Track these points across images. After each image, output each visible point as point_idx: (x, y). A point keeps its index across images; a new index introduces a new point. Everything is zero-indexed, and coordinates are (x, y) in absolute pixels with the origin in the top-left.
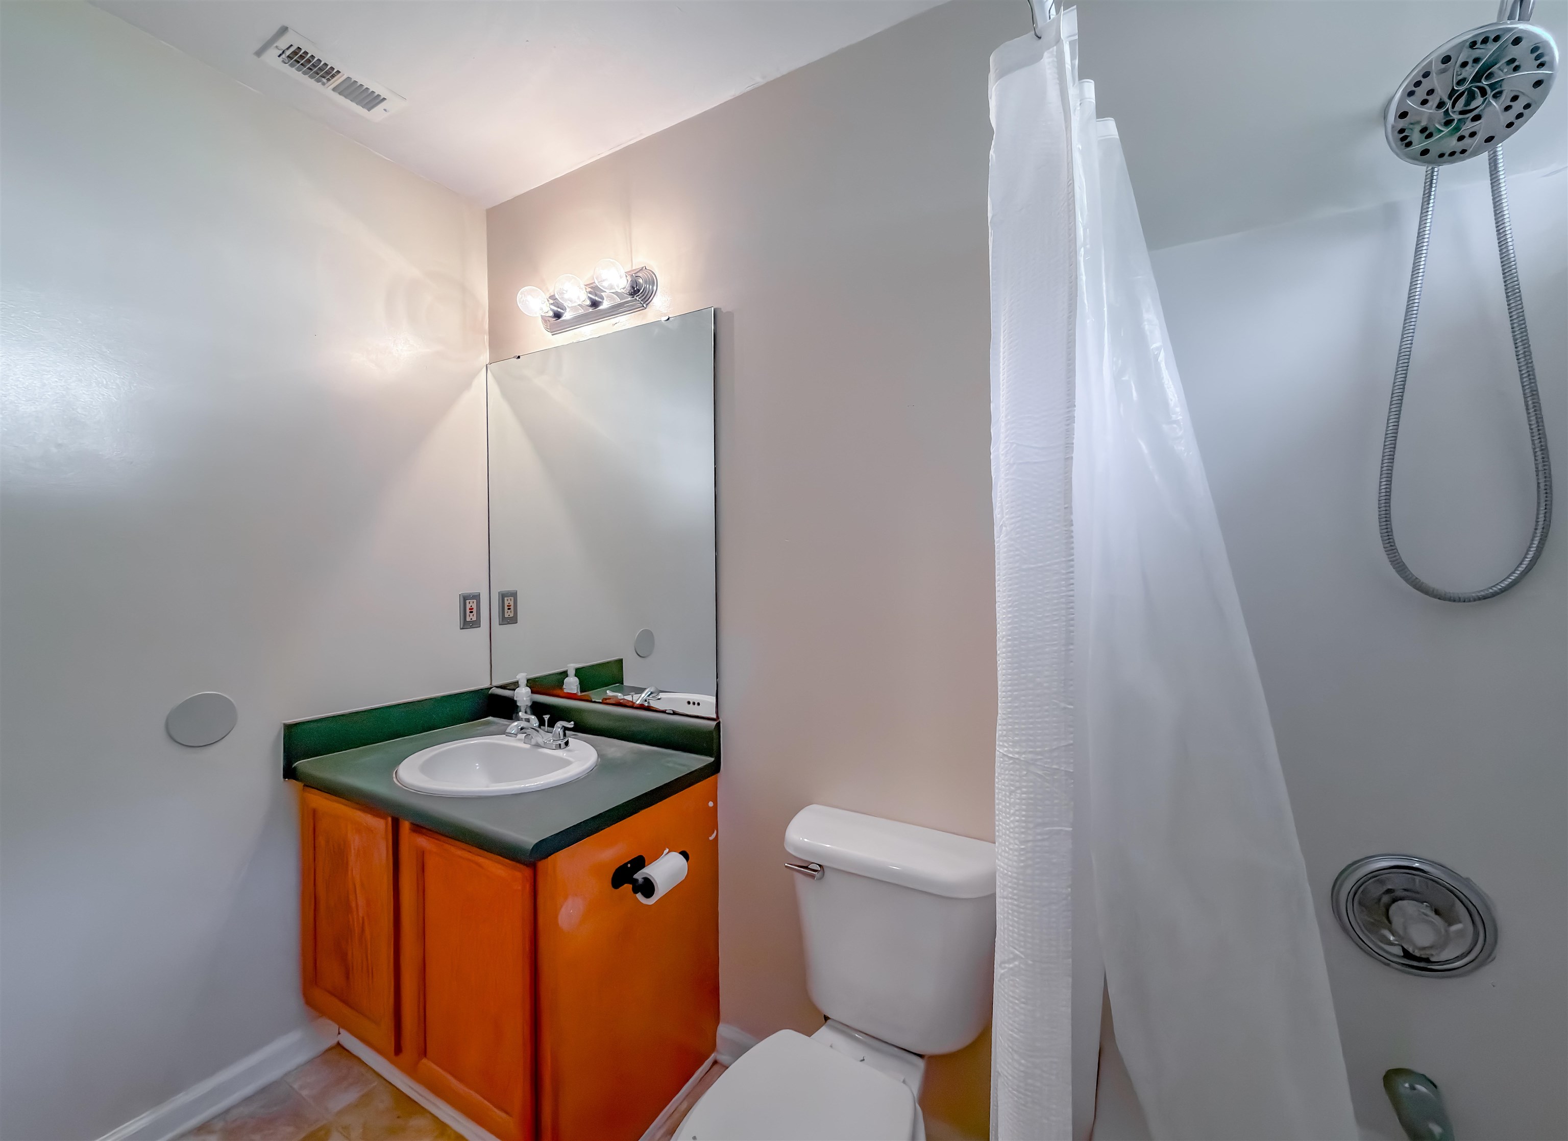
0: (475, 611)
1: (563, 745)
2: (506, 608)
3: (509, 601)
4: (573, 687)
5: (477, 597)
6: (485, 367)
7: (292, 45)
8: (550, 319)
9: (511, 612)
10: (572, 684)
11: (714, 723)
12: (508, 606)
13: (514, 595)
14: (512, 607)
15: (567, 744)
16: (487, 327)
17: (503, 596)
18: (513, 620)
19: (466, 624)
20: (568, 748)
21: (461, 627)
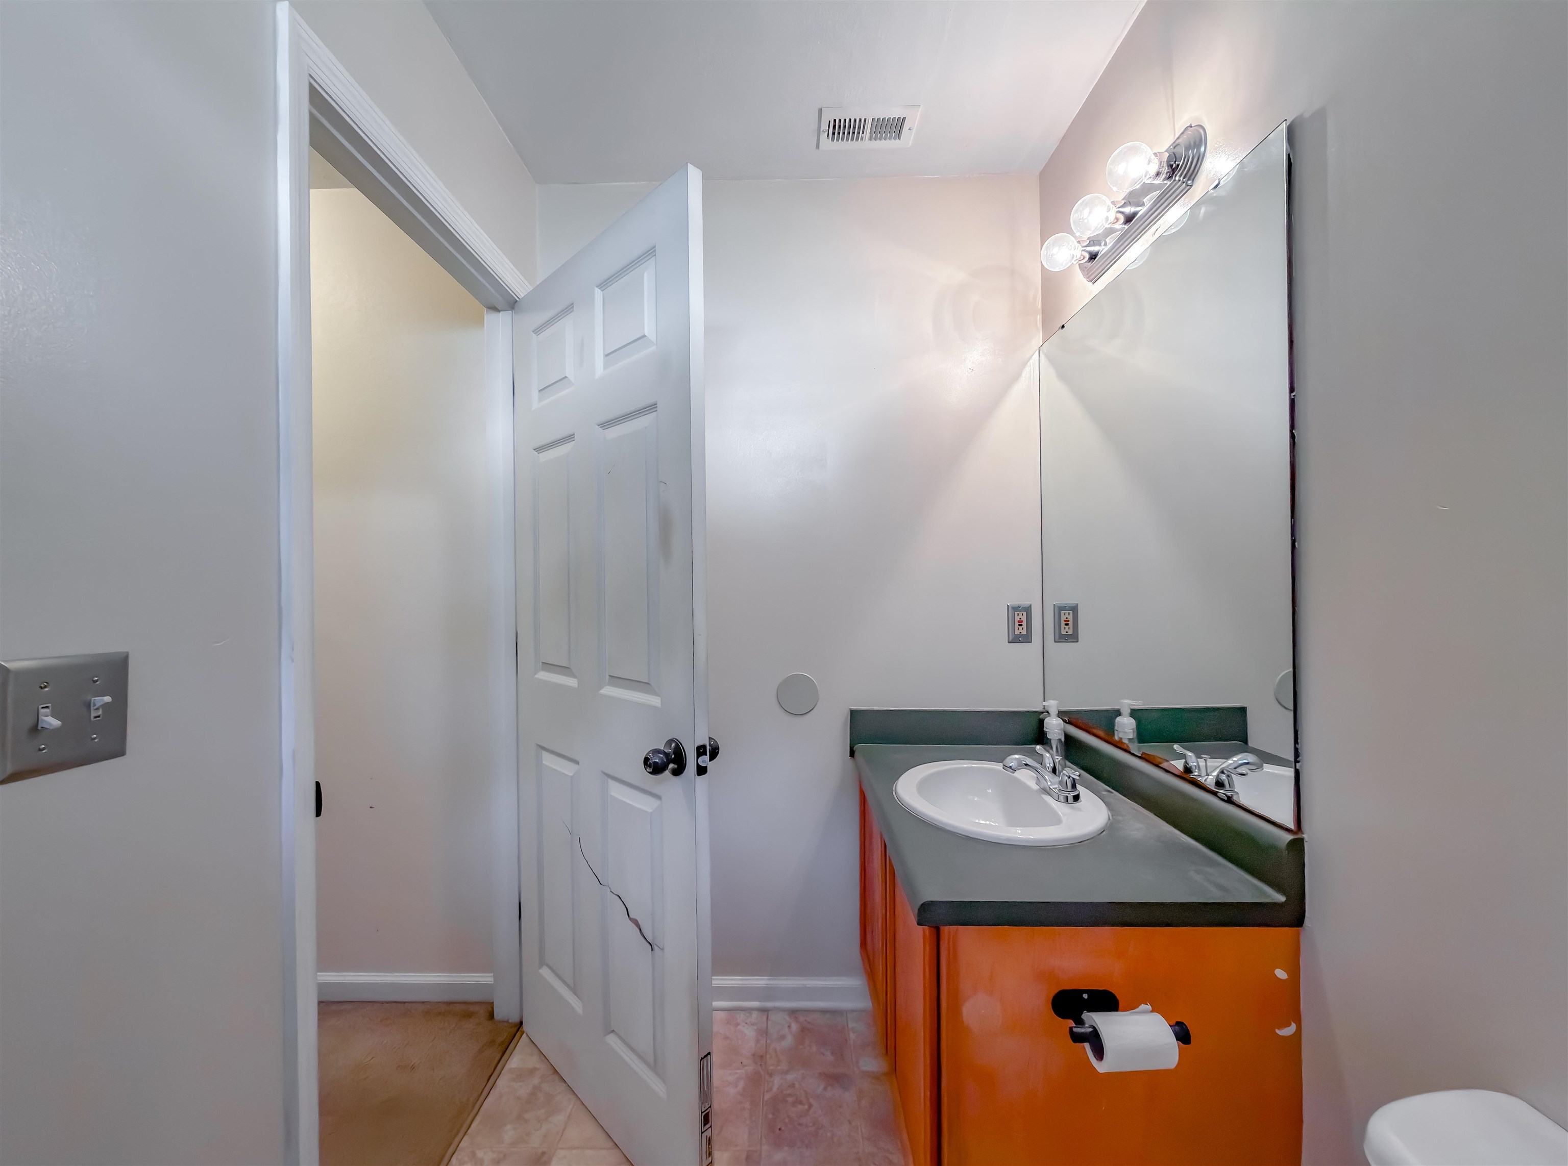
0: (1024, 624)
1: (1071, 799)
2: (1063, 623)
3: (1067, 615)
4: (1126, 730)
5: (1028, 610)
6: (1038, 351)
7: (830, 121)
8: (1087, 264)
9: (1069, 628)
10: (1126, 726)
11: (1289, 837)
12: (1065, 621)
13: (1074, 609)
14: (1071, 623)
15: (1076, 798)
16: (1040, 306)
17: (1060, 609)
18: (1073, 637)
19: (1016, 639)
20: (1076, 805)
21: (1010, 640)
